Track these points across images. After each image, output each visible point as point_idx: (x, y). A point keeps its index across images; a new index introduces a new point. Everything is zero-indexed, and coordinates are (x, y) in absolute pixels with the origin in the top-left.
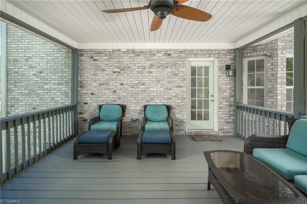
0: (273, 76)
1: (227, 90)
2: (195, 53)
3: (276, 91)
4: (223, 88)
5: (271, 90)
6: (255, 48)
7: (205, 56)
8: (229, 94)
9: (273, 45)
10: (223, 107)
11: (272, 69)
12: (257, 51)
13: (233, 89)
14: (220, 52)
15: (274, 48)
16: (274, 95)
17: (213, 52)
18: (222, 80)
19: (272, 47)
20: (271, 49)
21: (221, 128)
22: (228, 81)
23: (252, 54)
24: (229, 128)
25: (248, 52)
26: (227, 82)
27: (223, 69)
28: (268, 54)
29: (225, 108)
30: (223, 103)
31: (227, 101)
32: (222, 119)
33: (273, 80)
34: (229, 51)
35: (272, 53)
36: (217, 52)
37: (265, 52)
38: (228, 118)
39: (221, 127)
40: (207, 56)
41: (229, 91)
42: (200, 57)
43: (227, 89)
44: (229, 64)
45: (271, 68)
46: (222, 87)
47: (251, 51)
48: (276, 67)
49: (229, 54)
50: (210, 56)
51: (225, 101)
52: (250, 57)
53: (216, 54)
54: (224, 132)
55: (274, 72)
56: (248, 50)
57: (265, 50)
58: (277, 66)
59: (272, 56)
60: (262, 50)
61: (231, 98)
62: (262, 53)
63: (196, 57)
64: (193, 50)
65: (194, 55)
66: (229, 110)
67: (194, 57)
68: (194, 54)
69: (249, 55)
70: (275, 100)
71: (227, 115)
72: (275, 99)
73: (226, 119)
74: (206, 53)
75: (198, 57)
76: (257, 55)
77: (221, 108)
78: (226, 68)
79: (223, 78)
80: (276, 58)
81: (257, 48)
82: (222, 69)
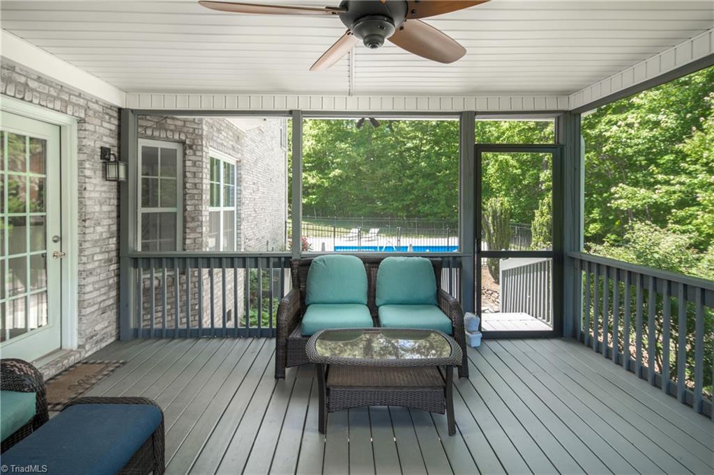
0: (196, 188)
1: (103, 218)
2: (20, 82)
3: (200, 218)
4: (94, 213)
5: (193, 215)
6: (162, 122)
7: (50, 105)
8: (105, 229)
9: (196, 126)
10: (94, 269)
11: (195, 173)
12: (166, 130)
13: (115, 214)
14: (90, 104)
15: (197, 131)
16: (198, 226)
17: (74, 99)
18: (94, 191)
19: (194, 129)
20: (192, 134)
21: (91, 332)
22: (105, 192)
23: (156, 133)
24: (106, 325)
25: (149, 125)
26: (104, 195)
27: (96, 157)
28: (188, 142)
29: (99, 271)
30: (96, 258)
31: (103, 250)
32: (92, 306)
33: (196, 196)
34: (107, 108)
35: (194, 142)
36: (82, 102)
37: (183, 137)
38: (104, 298)
39: (90, 330)
40: (58, 105)
41: (106, 222)
42: (36, 101)
43: (102, 216)
44: (107, 146)
45: (193, 170)
46: (93, 210)
47: (155, 126)
48: (200, 170)
49: (107, 117)
50: (64, 110)
51: (98, 250)
52: (152, 138)
53: (79, 106)
54: (97, 342)
55: (197, 181)
56: (148, 120)
57: (181, 131)
58: (202, 167)
59: (194, 147)
60: (176, 130)
61: (111, 240)
62: (176, 137)
63: (23, 99)
64: (14, 67)
65: (16, 86)
66: (107, 275)
67: (17, 96)
68: (17, 84)
69: (149, 132)
70: (199, 235)
71: (103, 290)
72: (200, 233)
73: (100, 302)
74: (55, 94)
75: (31, 102)
76: (167, 139)
77: (91, 273)
78: (101, 156)
79: (95, 185)
80: (200, 154)
81: (166, 121)
82: (93, 158)
